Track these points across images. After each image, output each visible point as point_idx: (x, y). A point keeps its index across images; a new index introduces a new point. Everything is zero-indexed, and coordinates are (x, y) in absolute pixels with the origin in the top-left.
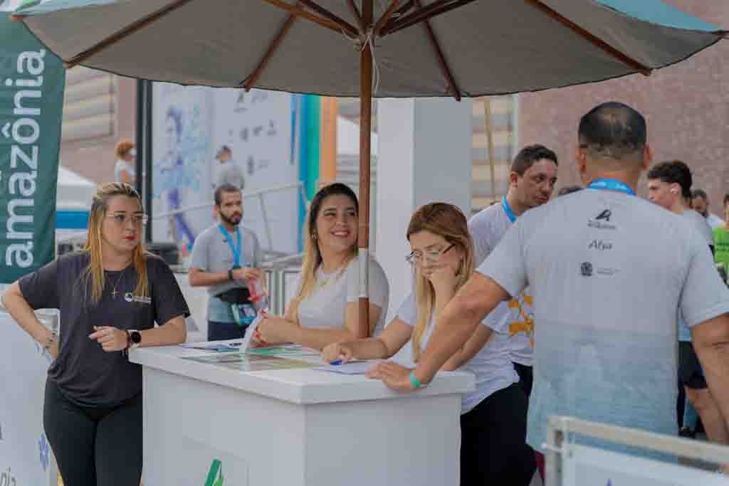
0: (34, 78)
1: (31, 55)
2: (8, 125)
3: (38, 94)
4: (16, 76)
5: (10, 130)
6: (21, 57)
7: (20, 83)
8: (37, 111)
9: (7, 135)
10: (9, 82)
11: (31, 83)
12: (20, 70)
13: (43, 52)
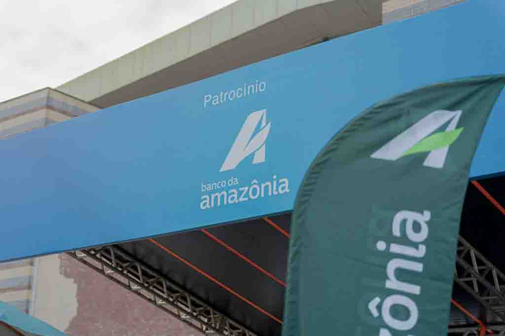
0: (415, 245)
1: (411, 216)
2: (377, 300)
3: (419, 267)
4: (390, 239)
5: (379, 307)
6: (399, 217)
7: (395, 248)
8: (416, 290)
9: (375, 313)
10: (381, 246)
11: (410, 251)
12: (397, 232)
13: (427, 215)
